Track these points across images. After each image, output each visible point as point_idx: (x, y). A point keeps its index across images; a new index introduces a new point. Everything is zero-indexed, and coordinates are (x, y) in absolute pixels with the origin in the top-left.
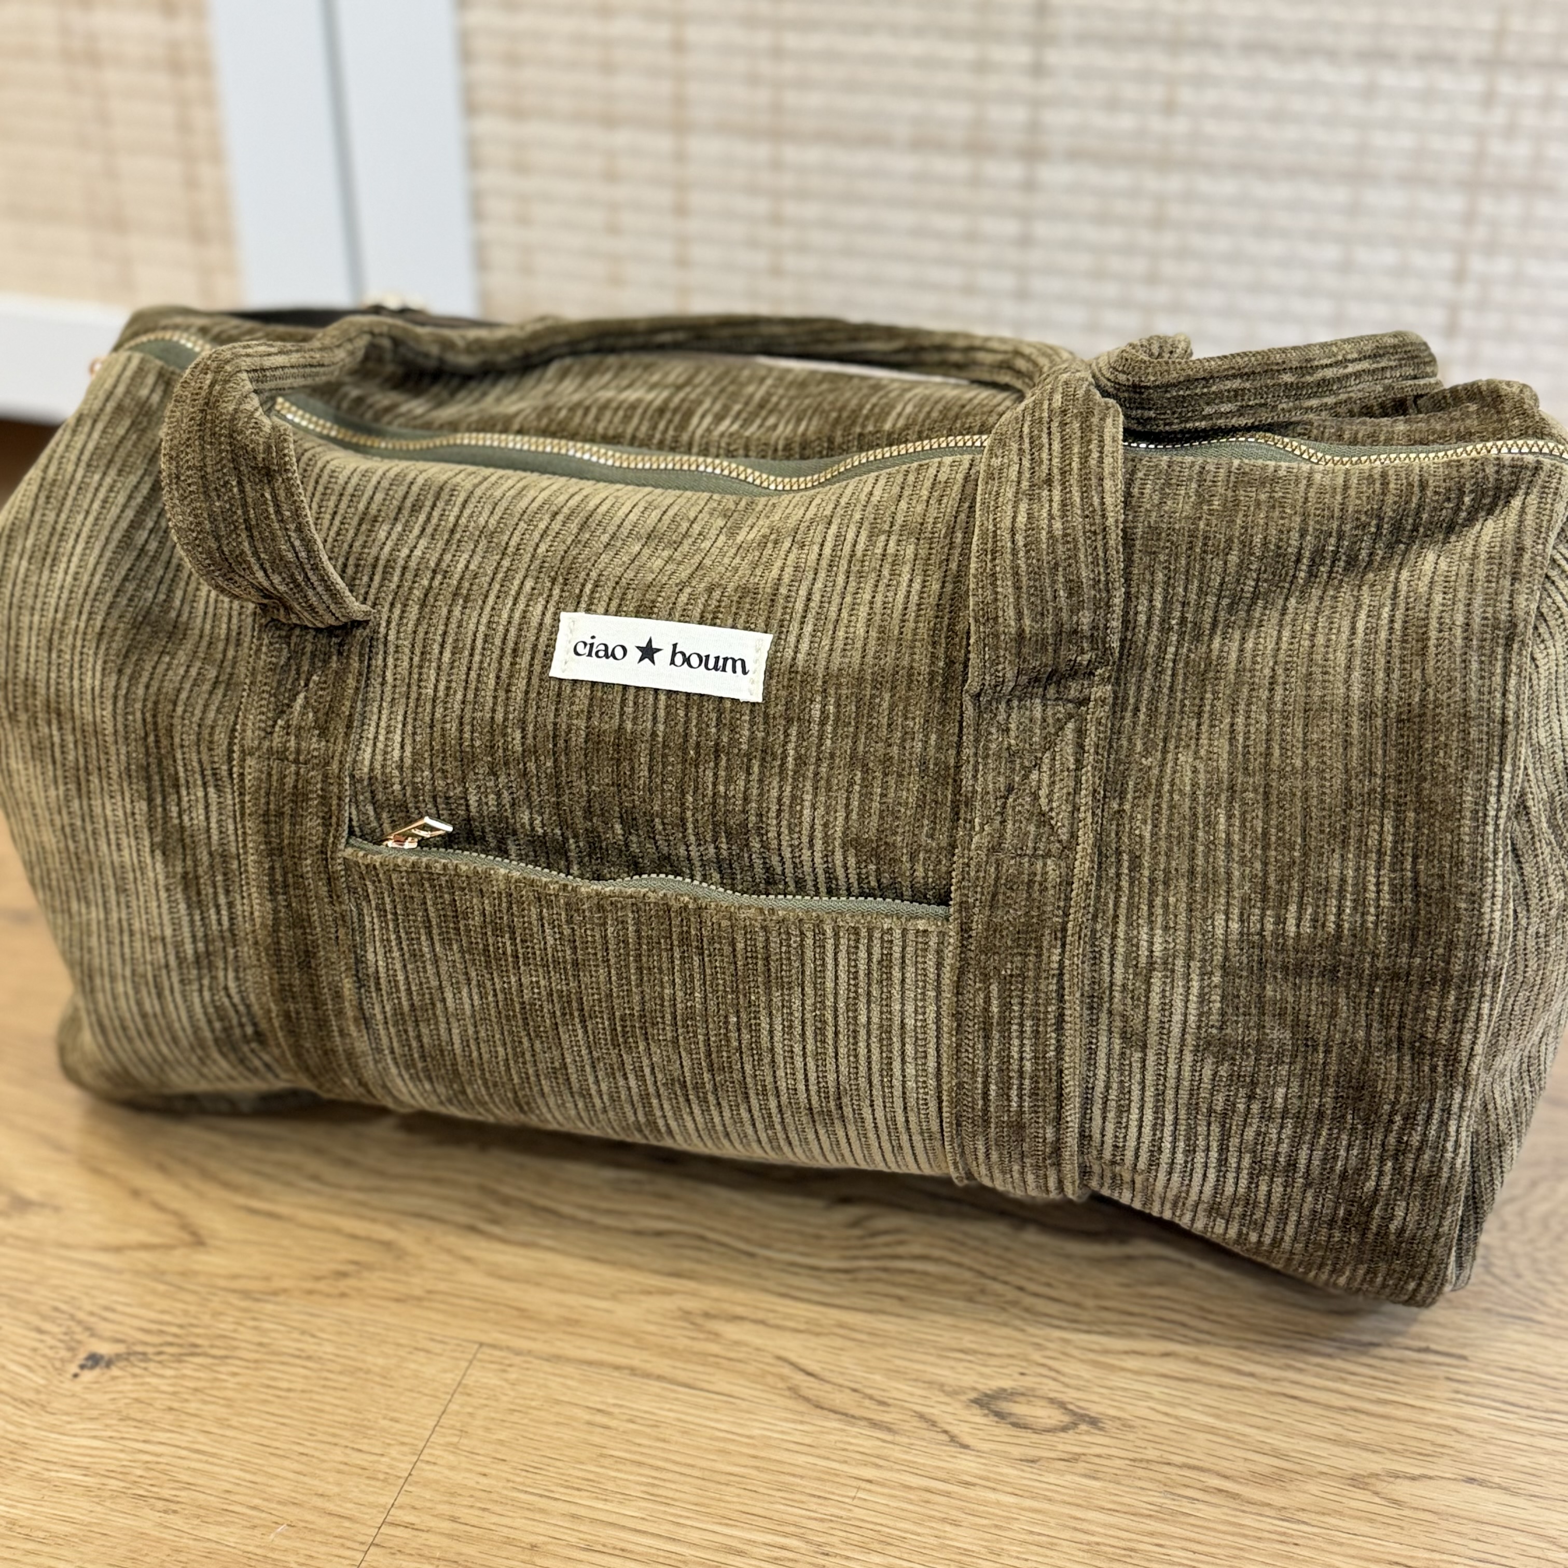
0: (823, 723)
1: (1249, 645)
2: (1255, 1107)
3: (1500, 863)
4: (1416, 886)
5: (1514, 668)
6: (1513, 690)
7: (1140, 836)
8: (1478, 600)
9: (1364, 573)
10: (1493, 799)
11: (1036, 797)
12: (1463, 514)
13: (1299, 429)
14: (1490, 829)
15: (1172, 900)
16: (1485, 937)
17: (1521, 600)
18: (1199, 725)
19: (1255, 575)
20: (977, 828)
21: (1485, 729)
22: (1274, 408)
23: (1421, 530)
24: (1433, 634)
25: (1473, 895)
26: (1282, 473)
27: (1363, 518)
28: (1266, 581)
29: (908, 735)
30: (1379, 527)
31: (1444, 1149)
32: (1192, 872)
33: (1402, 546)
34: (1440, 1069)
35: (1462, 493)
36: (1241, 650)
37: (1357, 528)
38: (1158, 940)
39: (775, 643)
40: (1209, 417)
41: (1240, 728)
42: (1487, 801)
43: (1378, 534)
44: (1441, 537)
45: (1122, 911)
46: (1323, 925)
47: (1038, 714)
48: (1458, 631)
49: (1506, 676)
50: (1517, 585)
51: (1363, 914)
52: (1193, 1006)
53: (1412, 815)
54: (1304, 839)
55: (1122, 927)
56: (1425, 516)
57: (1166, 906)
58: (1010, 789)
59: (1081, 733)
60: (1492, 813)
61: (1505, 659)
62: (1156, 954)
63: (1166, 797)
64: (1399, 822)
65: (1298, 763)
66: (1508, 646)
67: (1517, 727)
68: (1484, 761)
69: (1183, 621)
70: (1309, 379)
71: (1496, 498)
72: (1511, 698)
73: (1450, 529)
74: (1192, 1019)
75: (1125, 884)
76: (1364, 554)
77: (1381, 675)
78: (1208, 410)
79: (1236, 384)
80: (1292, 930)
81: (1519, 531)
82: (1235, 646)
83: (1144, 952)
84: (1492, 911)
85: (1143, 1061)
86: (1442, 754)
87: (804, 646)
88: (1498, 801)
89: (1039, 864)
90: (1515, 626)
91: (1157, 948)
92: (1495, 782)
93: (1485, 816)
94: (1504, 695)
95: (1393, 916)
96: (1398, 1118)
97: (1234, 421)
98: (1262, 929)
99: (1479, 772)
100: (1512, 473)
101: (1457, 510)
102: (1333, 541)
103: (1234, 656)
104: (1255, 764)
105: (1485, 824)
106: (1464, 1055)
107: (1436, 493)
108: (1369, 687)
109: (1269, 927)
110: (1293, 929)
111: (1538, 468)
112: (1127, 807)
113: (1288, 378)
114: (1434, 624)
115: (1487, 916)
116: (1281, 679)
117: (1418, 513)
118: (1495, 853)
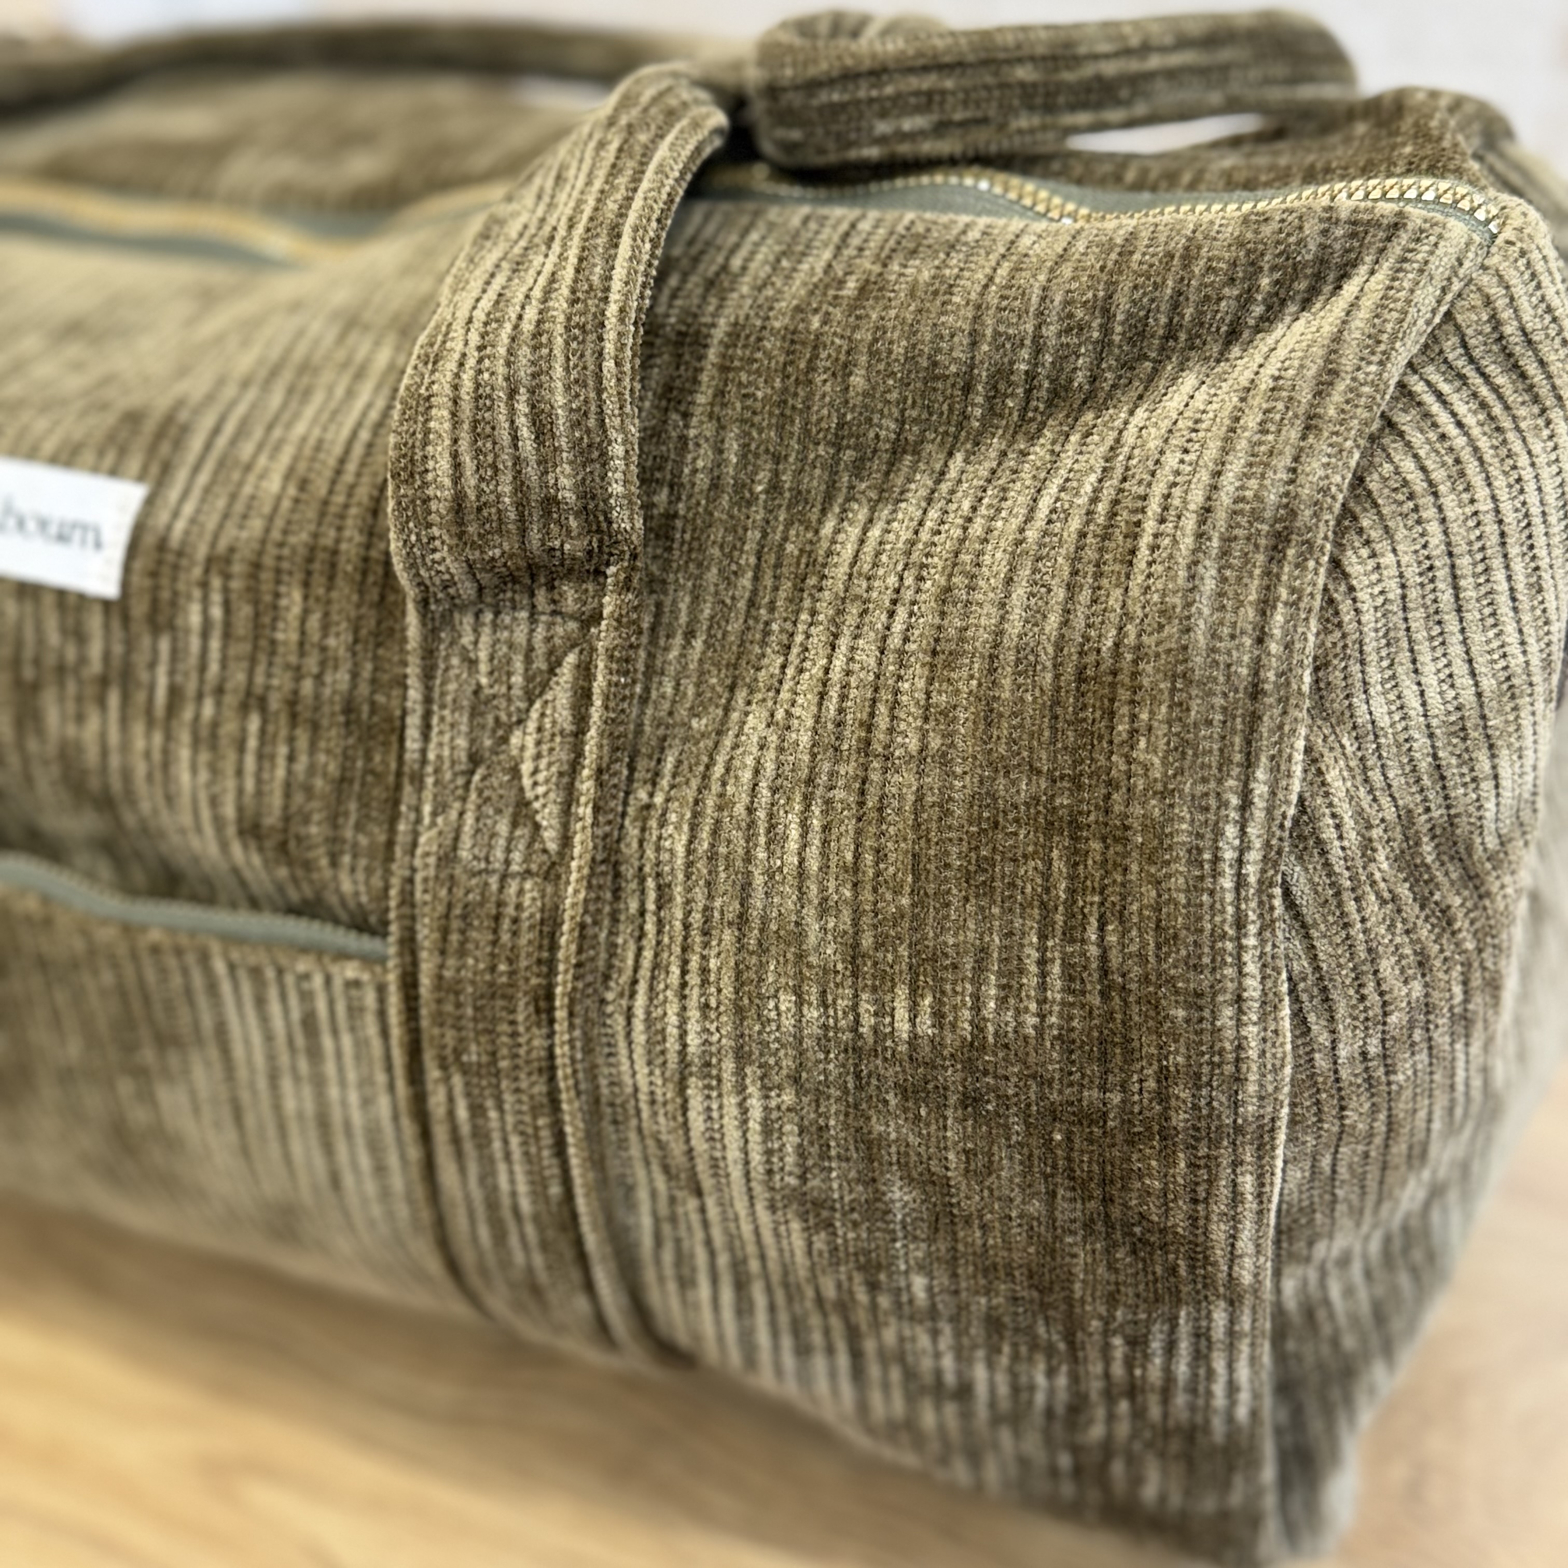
0: (205, 634)
1: (875, 532)
2: (884, 1301)
3: (1251, 941)
4: (1105, 971)
5: (1283, 593)
6: (1277, 632)
7: (671, 851)
8: (1236, 465)
9: (1080, 411)
10: (1231, 831)
11: (515, 772)
12: (1258, 310)
13: (1056, 166)
14: (1227, 883)
15: (713, 964)
16: (1229, 1069)
17: (1314, 468)
18: (784, 667)
19: (896, 412)
20: (427, 820)
21: (1219, 701)
22: (1002, 127)
23: (1183, 336)
24: (1150, 526)
25: (1199, 995)
26: (973, 235)
27: (1079, 313)
28: (915, 421)
29: (327, 661)
30: (1106, 330)
31: (1209, 1394)
32: (742, 919)
33: (1148, 365)
34: (1183, 1271)
35: (1254, 269)
36: (862, 542)
37: (1068, 331)
38: (693, 1027)
39: (150, 502)
40: (882, 140)
41: (836, 675)
42: (1218, 833)
43: (1104, 344)
44: (1216, 349)
45: (644, 973)
46: (954, 1026)
47: (520, 636)
48: (1190, 523)
49: (1265, 606)
50: (1311, 439)
51: (1018, 1012)
52: (755, 1137)
53: (1096, 845)
54: (916, 879)
55: (641, 1000)
56: (1189, 312)
57: (704, 971)
58: (475, 759)
59: (585, 671)
60: (1229, 855)
61: (1267, 573)
62: (691, 1050)
63: (715, 787)
64: (1076, 857)
65: (913, 744)
66: (1276, 551)
67: (1284, 701)
68: (1214, 760)
69: (774, 487)
70: (1068, 76)
71: (1319, 276)
72: (1274, 647)
73: (1232, 335)
74: (756, 1158)
75: (650, 928)
76: (1080, 378)
77: (1060, 594)
78: (883, 127)
79: (928, 82)
80: (903, 1027)
81: (1337, 338)
82: (854, 532)
83: (672, 1045)
84: (1239, 1024)
85: (703, 1210)
86: (1142, 744)
87: (188, 509)
88: (1243, 832)
89: (513, 887)
90: (1293, 514)
91: (693, 1040)
92: (1235, 801)
93: (1216, 860)
94: (1260, 641)
95: (1071, 1018)
96: (1117, 1341)
97: (928, 147)
98: (857, 1022)
99: (1204, 780)
100: (1353, 235)
101: (1246, 300)
102: (1025, 354)
103: (848, 552)
104: (851, 738)
105: (1216, 874)
106: (1219, 1254)
107: (1209, 269)
108: (1035, 617)
109: (867, 1021)
110: (906, 1026)
111: (1397, 225)
112: (659, 799)
113: (1024, 73)
114: (1154, 507)
115: (1229, 1033)
116: (908, 595)
117: (1176, 306)
118: (1240, 924)
